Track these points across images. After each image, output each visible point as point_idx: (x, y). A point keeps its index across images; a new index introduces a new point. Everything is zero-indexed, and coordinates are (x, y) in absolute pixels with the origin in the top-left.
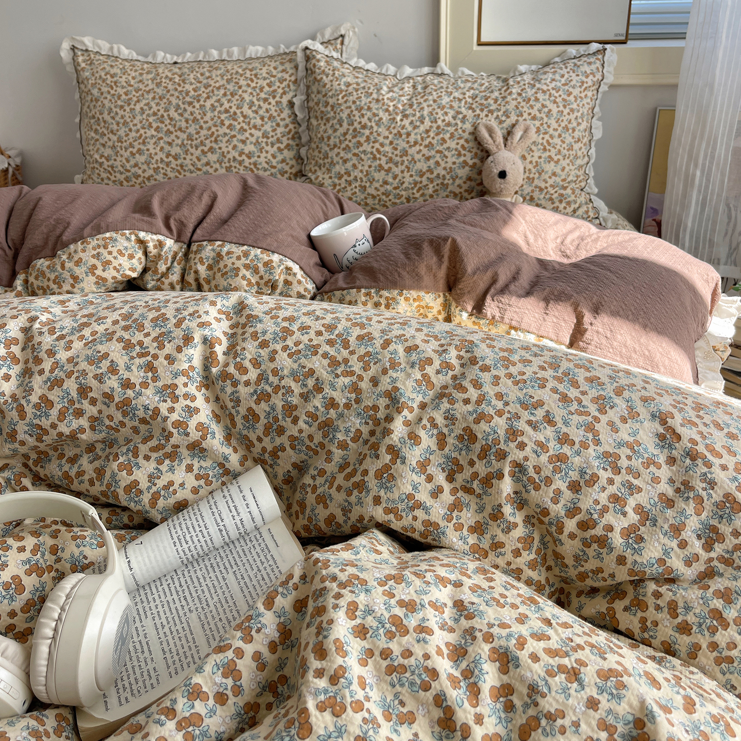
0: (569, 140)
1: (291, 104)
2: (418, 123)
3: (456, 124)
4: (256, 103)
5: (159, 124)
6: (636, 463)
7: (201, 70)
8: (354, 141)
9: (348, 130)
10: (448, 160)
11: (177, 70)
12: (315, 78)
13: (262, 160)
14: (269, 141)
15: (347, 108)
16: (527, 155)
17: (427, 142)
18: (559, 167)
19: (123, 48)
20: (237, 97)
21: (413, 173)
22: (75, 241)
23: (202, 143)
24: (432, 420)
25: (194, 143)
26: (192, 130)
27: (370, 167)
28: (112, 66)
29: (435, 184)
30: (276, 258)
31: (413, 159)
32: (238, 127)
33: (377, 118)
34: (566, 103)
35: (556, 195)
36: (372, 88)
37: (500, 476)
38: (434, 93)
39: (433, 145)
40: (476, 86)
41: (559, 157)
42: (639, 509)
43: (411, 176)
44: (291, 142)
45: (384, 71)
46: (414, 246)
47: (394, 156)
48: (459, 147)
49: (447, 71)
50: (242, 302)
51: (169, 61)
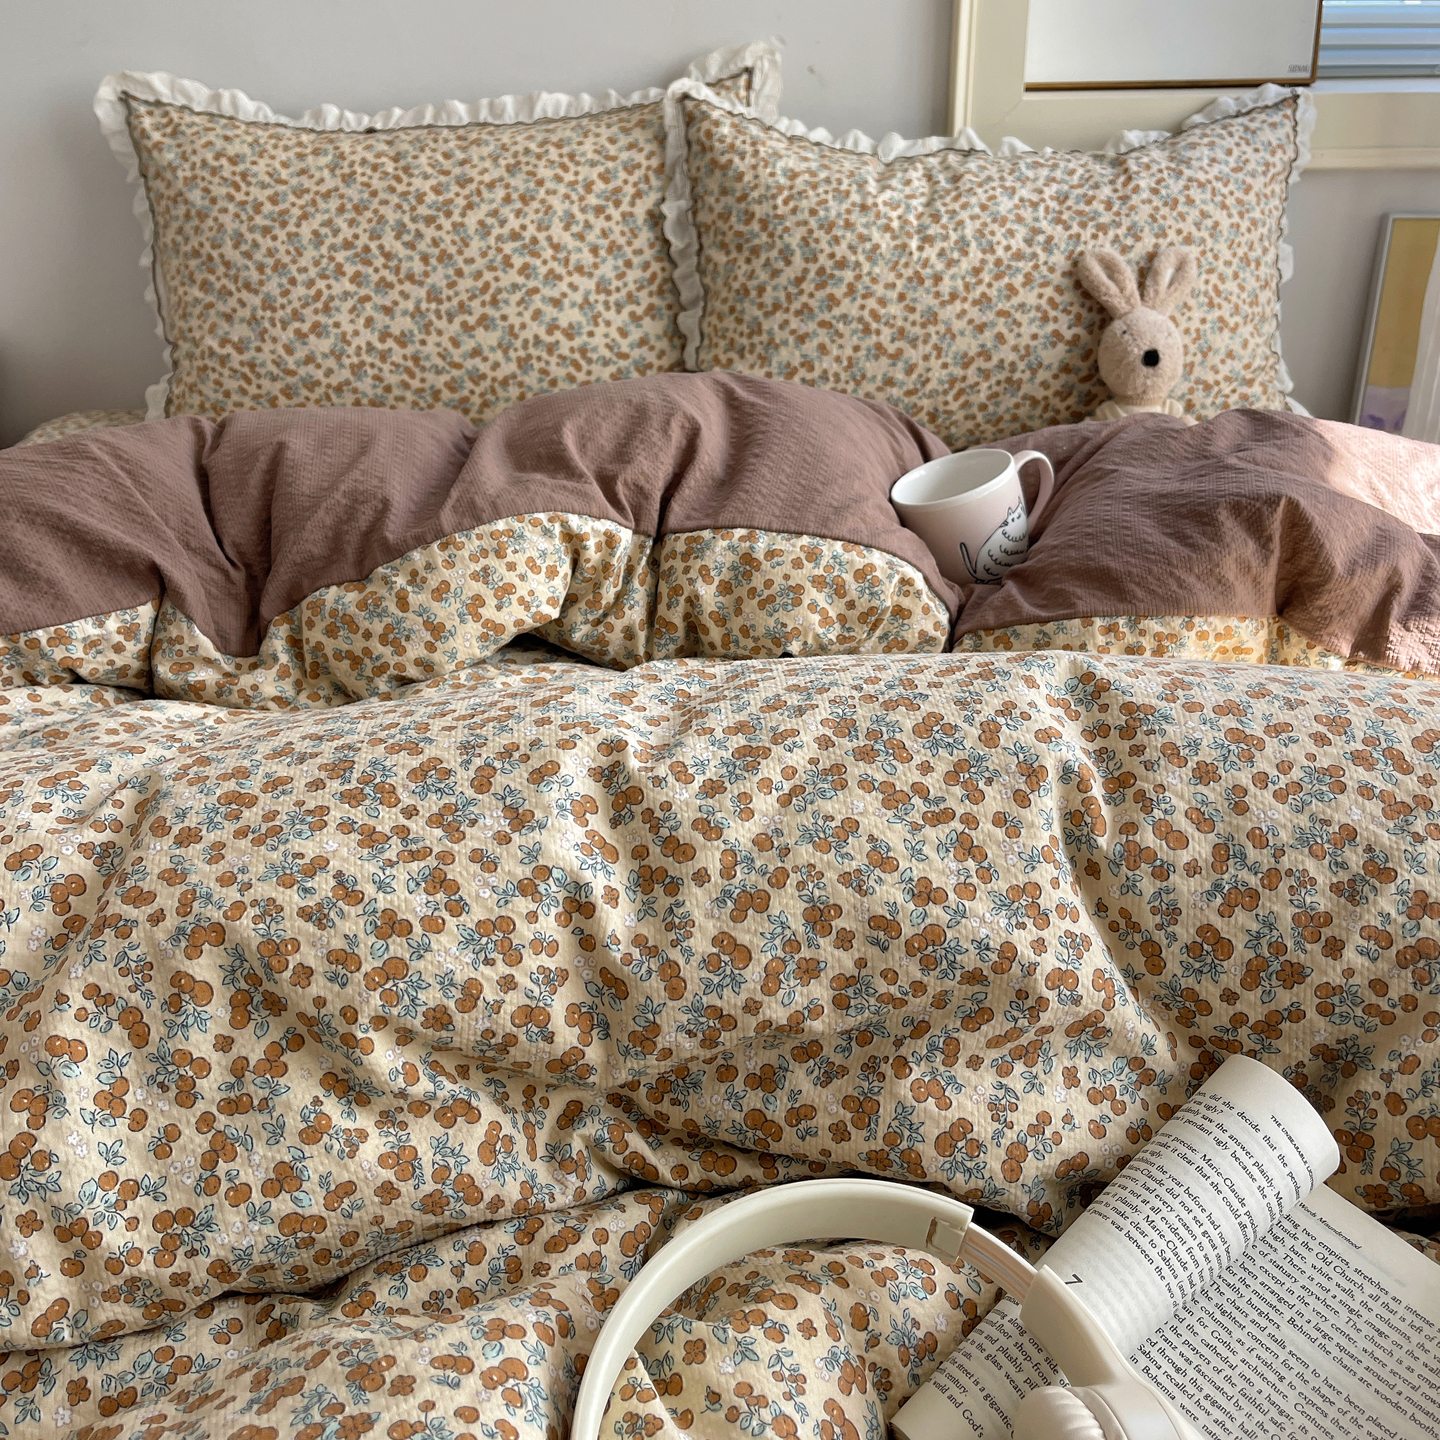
0: (1251, 284)
1: (656, 219)
2: (956, 255)
3: (1035, 255)
4: (580, 217)
5: (360, 267)
7: (445, 148)
8: (821, 294)
9: (806, 271)
10: (1022, 330)
11: (383, 147)
12: (714, 162)
13: (598, 341)
14: (612, 299)
15: (798, 224)
16: (1178, 316)
17: (976, 293)
18: (1238, 340)
19: (243, 98)
20: (535, 205)
21: (949, 360)
22: (422, 542)
23: (463, 308)
25: (444, 307)
26: (438, 278)
27: (856, 349)
28: (227, 138)
29: (993, 381)
30: (877, 558)
31: (949, 330)
32: (543, 270)
33: (868, 246)
34: (1244, 210)
35: (1234, 398)
36: (846, 182)
38: (979, 191)
39: (989, 300)
40: (1058, 174)
41: (1237, 319)
43: (945, 366)
44: (656, 300)
45: (849, 145)
47: (908, 326)
48: (1043, 302)
49: (980, 145)
50: (1087, 677)
51: (354, 126)
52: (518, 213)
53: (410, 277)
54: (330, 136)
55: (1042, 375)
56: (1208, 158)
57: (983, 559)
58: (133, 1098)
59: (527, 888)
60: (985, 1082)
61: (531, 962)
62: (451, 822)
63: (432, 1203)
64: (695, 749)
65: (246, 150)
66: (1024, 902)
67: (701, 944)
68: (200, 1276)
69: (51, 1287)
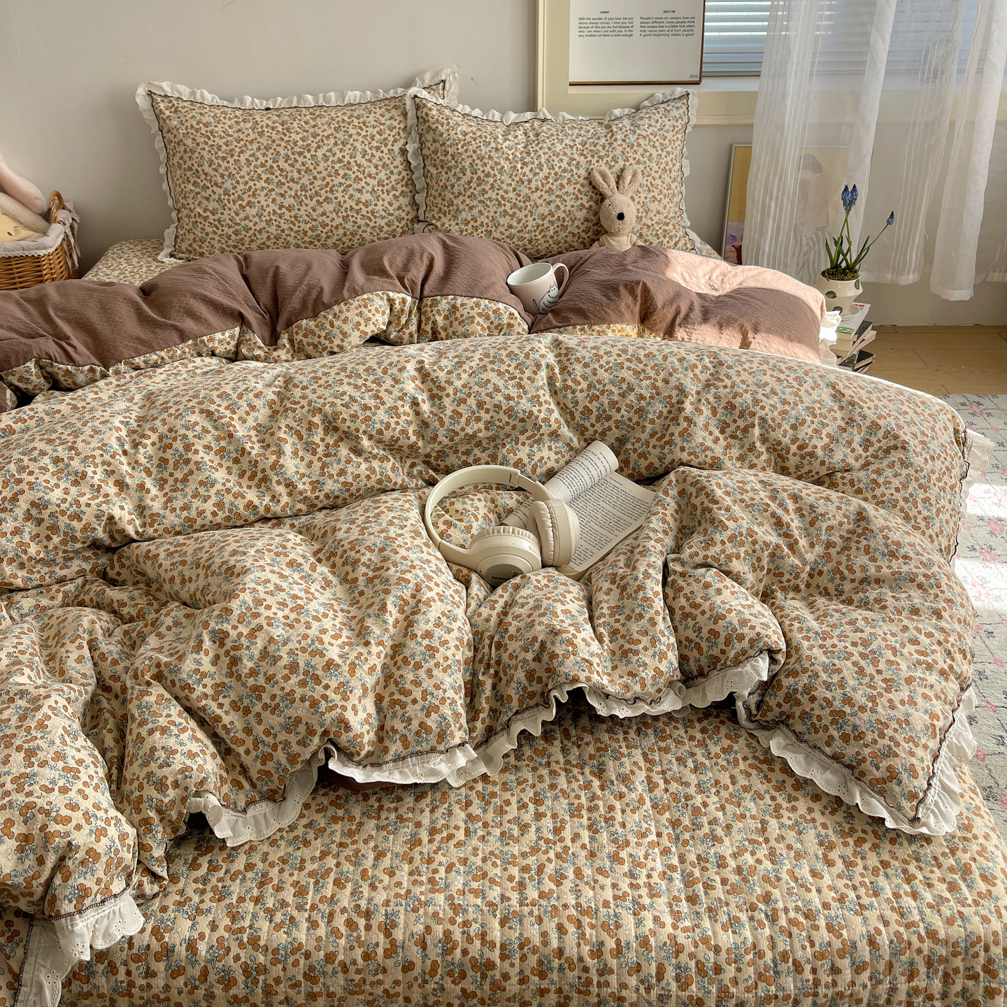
0: (668, 180)
1: (403, 152)
2: (537, 171)
3: (572, 170)
4: (369, 151)
5: (269, 176)
6: (824, 411)
7: (305, 119)
8: (479, 188)
9: (472, 178)
10: (567, 203)
11: (275, 118)
12: (429, 127)
14: (385, 189)
15: (468, 157)
17: (547, 188)
18: (662, 205)
19: (205, 92)
20: (348, 146)
21: (536, 217)
22: (338, 303)
23: (317, 194)
24: (707, 400)
25: (308, 194)
26: (305, 181)
27: (495, 212)
28: (201, 114)
29: (556, 226)
30: (501, 306)
31: (535, 204)
32: (353, 176)
33: (499, 167)
34: (663, 148)
36: (489, 137)
37: (753, 426)
38: (548, 141)
39: (552, 190)
40: (582, 132)
41: (661, 196)
42: (828, 435)
43: (534, 219)
44: (405, 189)
45: (490, 117)
46: (611, 289)
47: (517, 202)
48: (576, 191)
49: (549, 116)
50: (556, 340)
51: (259, 106)
52: (341, 150)
53: (293, 180)
54: (249, 112)
55: (577, 223)
56: (648, 125)
57: (542, 305)
58: (300, 453)
59: (401, 398)
60: (527, 449)
61: (403, 418)
62: (378, 382)
63: (380, 482)
64: (444, 362)
65: (212, 120)
66: (535, 400)
67: (449, 413)
68: (322, 497)
69: (285, 499)
